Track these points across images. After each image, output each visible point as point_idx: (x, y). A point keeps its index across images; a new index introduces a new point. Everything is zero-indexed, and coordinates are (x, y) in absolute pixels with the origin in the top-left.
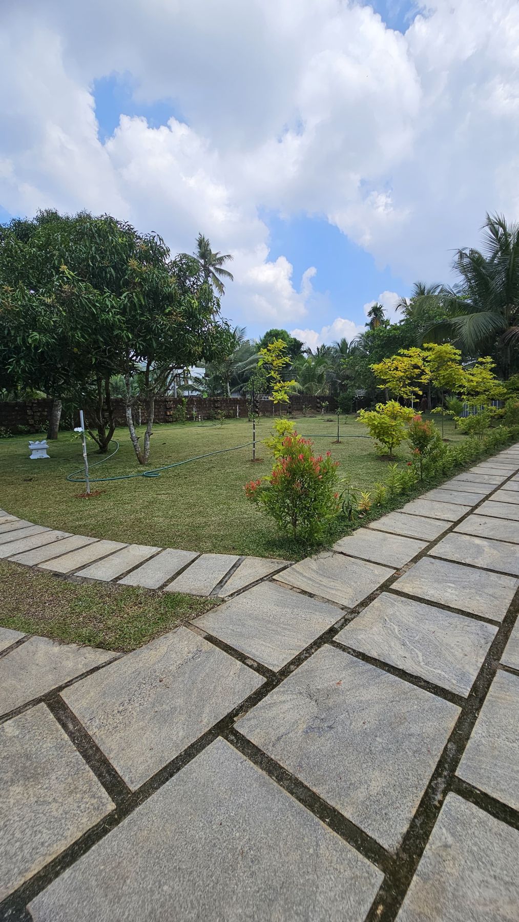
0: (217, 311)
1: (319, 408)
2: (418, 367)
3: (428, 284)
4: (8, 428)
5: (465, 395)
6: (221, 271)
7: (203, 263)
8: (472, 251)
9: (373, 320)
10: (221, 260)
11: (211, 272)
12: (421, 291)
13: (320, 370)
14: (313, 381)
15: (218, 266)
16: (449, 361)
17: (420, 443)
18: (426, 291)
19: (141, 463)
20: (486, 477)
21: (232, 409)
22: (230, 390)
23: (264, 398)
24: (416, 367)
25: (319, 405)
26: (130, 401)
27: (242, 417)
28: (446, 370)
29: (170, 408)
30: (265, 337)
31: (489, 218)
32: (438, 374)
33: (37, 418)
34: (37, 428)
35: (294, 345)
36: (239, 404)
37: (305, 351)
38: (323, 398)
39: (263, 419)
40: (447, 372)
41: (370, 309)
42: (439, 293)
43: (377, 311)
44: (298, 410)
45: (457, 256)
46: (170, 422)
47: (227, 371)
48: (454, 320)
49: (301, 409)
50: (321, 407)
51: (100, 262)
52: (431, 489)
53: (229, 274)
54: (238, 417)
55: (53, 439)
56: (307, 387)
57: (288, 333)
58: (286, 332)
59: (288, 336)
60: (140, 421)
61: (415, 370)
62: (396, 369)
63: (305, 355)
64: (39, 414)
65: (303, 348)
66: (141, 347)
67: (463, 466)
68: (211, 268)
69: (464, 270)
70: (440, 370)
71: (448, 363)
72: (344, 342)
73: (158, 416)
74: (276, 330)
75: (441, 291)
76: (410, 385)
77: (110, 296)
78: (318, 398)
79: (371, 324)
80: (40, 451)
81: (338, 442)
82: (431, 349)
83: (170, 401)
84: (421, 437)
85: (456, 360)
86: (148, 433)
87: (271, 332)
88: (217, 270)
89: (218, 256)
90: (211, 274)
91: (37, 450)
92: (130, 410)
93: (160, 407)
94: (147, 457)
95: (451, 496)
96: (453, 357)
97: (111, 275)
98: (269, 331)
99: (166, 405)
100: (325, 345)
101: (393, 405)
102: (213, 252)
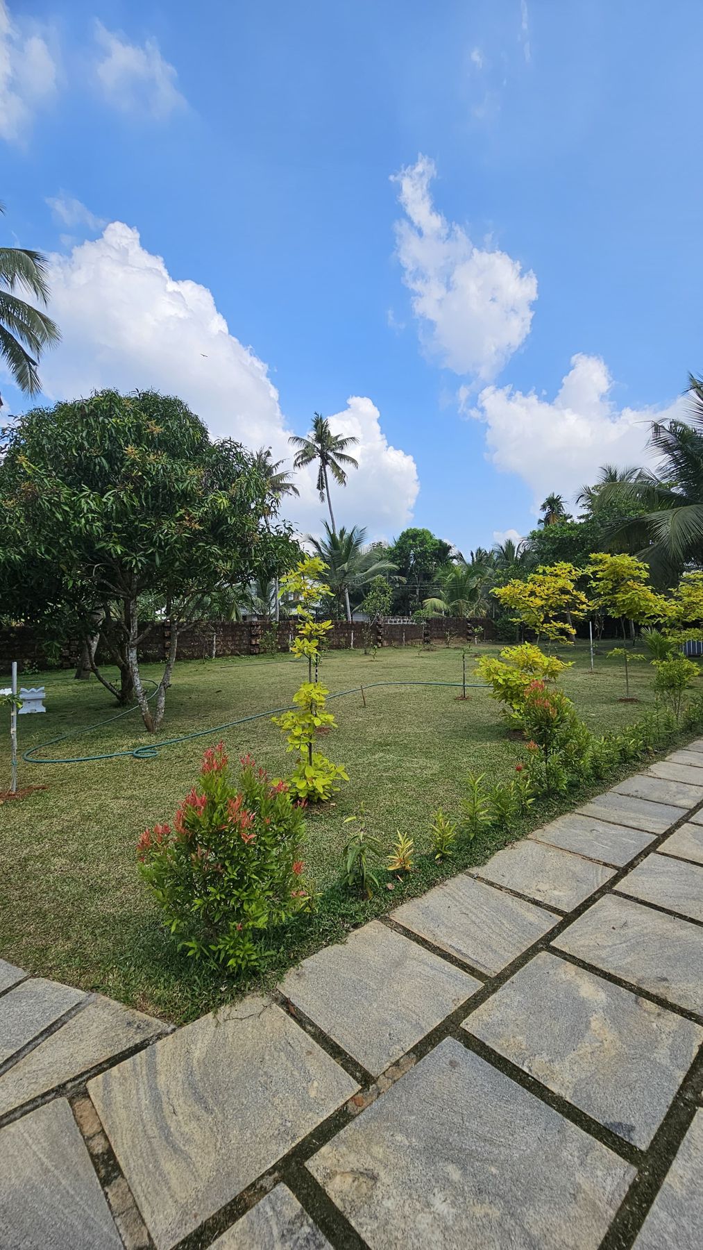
0: (275, 511)
1: (470, 635)
2: (567, 592)
3: (621, 468)
4: (33, 662)
5: (666, 627)
6: (342, 457)
7: (320, 448)
8: (675, 423)
9: (548, 515)
10: (342, 444)
11: (330, 458)
12: (611, 477)
13: (474, 583)
14: (462, 597)
15: (338, 451)
16: (629, 580)
17: (540, 729)
18: (618, 477)
19: (149, 730)
20: (673, 786)
21: (344, 636)
22: (352, 608)
23: (391, 622)
24: (564, 591)
25: (470, 631)
26: (134, 639)
27: (358, 648)
28: (626, 592)
29: (257, 635)
30: (400, 539)
31: (692, 379)
32: (615, 598)
33: (73, 648)
34: (72, 662)
35: (439, 549)
36: (354, 630)
37: (454, 557)
38: (475, 622)
39: (389, 651)
40: (627, 596)
41: (543, 501)
42: (636, 479)
43: (553, 504)
44: (439, 638)
45: (652, 430)
46: (256, 654)
47: (341, 585)
48: (653, 516)
49: (444, 638)
50: (473, 635)
51: (88, 450)
52: (561, 814)
53: (354, 461)
54: (352, 648)
55: (83, 678)
56: (454, 606)
57: (432, 533)
58: (428, 532)
59: (431, 537)
60: (214, 652)
61: (563, 597)
62: (532, 594)
63: (455, 562)
64: (77, 643)
65: (453, 553)
66: (140, 565)
67: (638, 760)
68: (330, 454)
69: (668, 448)
70: (617, 593)
71: (629, 583)
72: (510, 545)
73: (240, 645)
74: (415, 530)
75: (639, 476)
76: (556, 619)
77: (90, 495)
78: (469, 622)
79: (547, 521)
80: (32, 703)
81: (464, 698)
82: (601, 561)
83: (257, 626)
84: (542, 719)
85: (640, 577)
86: (164, 684)
87: (407, 532)
88: (338, 455)
89: (339, 439)
90: (329, 461)
91: (29, 701)
92: (135, 651)
93: (243, 634)
94: (159, 720)
95: (590, 836)
96: (637, 573)
97: (102, 467)
98: (405, 531)
99: (250, 631)
100: (482, 548)
101: (530, 651)
102: (333, 434)
